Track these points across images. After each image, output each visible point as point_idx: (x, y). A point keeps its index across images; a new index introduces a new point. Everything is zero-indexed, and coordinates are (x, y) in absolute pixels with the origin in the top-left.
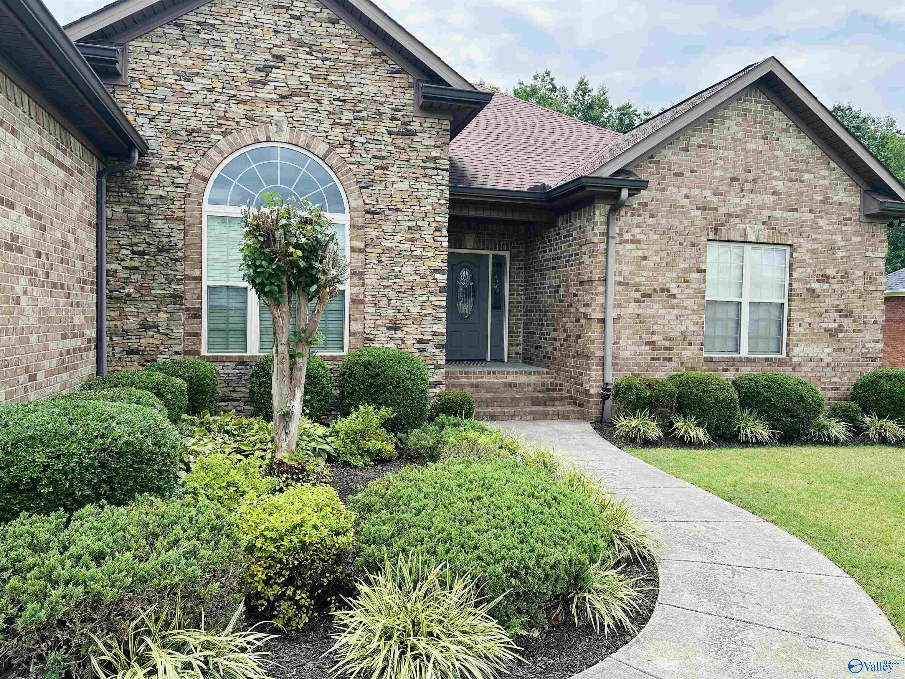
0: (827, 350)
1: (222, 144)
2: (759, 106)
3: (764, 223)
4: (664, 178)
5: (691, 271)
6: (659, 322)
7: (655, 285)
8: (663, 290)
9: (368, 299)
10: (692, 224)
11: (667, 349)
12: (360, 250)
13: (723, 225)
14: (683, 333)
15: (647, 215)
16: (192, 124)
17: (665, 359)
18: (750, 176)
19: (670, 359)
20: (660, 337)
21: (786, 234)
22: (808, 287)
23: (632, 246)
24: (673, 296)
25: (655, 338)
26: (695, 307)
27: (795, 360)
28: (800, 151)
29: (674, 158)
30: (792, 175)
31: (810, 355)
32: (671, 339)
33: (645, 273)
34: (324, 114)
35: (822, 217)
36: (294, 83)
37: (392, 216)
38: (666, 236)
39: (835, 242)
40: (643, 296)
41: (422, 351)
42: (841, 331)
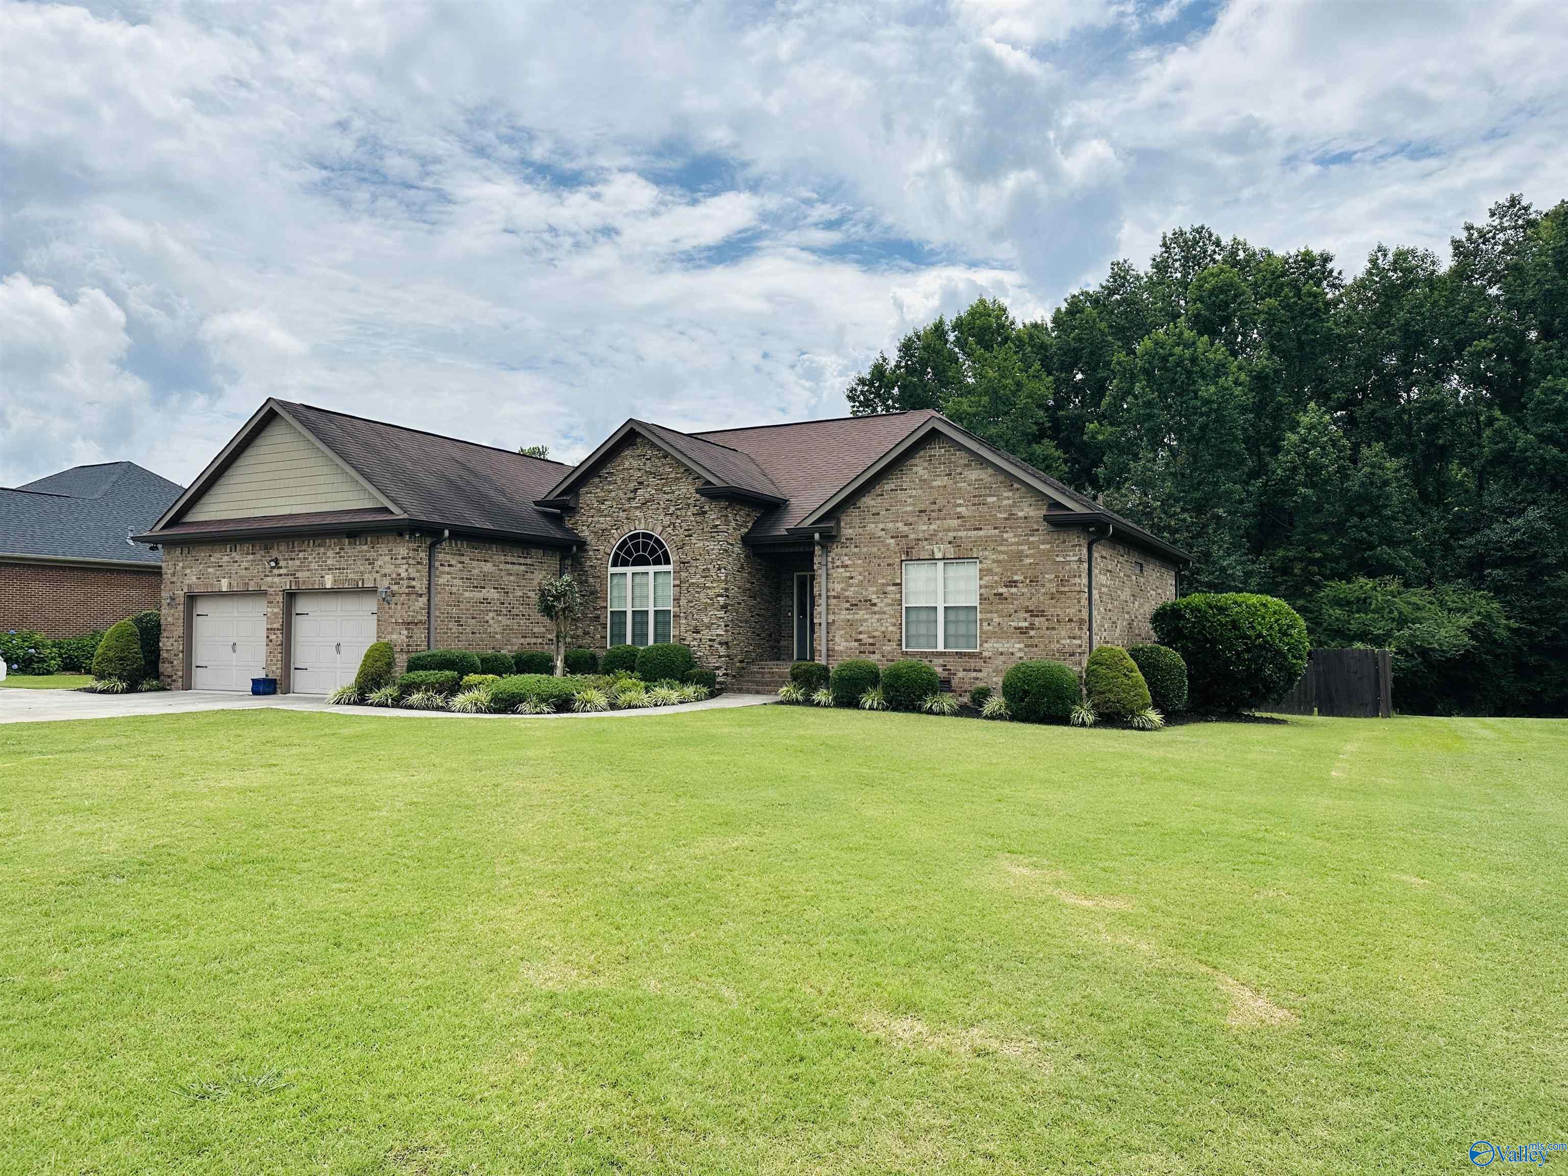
0: (1017, 646)
1: (616, 536)
2: (943, 450)
3: (950, 543)
4: (864, 519)
5: (888, 585)
6: (865, 624)
7: (860, 597)
8: (866, 601)
9: (682, 615)
10: (888, 549)
11: (871, 644)
12: (678, 586)
13: (913, 548)
14: (883, 632)
15: (853, 546)
16: (604, 526)
17: (870, 652)
18: (936, 507)
19: (874, 653)
20: (866, 636)
21: (971, 549)
22: (996, 591)
23: (842, 570)
24: (875, 605)
25: (861, 636)
26: (892, 613)
27: (985, 654)
28: (982, 480)
29: (873, 503)
30: (976, 500)
31: (1000, 650)
32: (874, 637)
33: (852, 589)
34: (661, 510)
35: (1007, 532)
36: (647, 496)
37: (694, 563)
38: (867, 560)
39: (1022, 551)
40: (852, 605)
41: (711, 646)
42: (1032, 629)
